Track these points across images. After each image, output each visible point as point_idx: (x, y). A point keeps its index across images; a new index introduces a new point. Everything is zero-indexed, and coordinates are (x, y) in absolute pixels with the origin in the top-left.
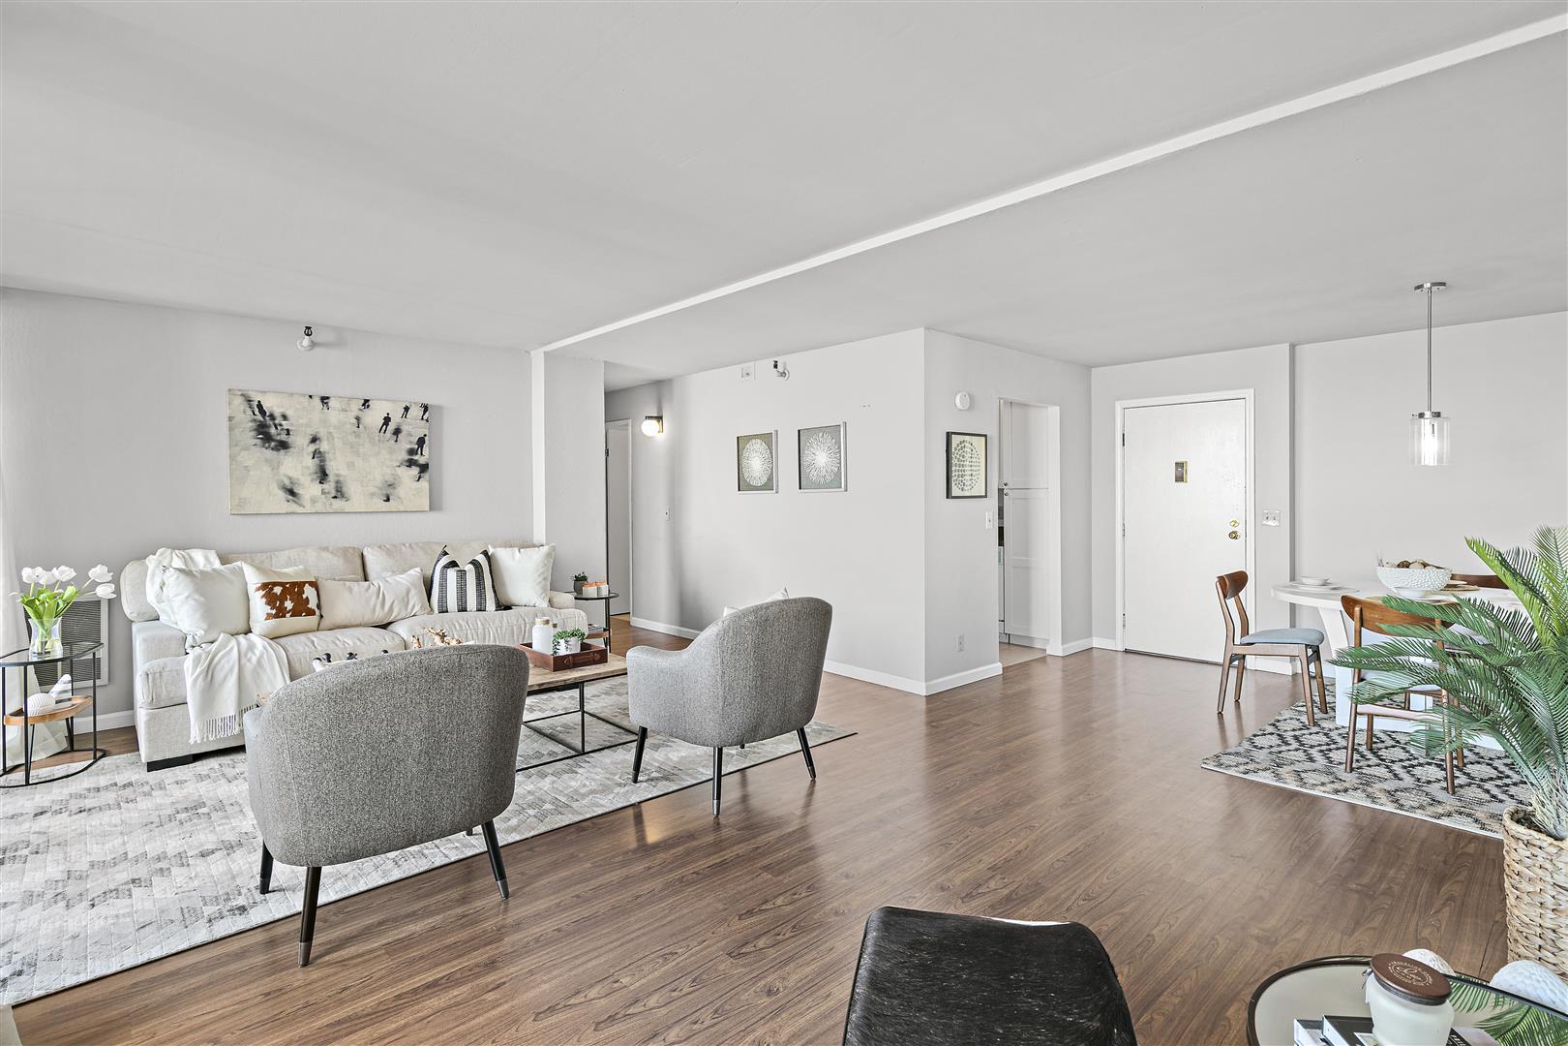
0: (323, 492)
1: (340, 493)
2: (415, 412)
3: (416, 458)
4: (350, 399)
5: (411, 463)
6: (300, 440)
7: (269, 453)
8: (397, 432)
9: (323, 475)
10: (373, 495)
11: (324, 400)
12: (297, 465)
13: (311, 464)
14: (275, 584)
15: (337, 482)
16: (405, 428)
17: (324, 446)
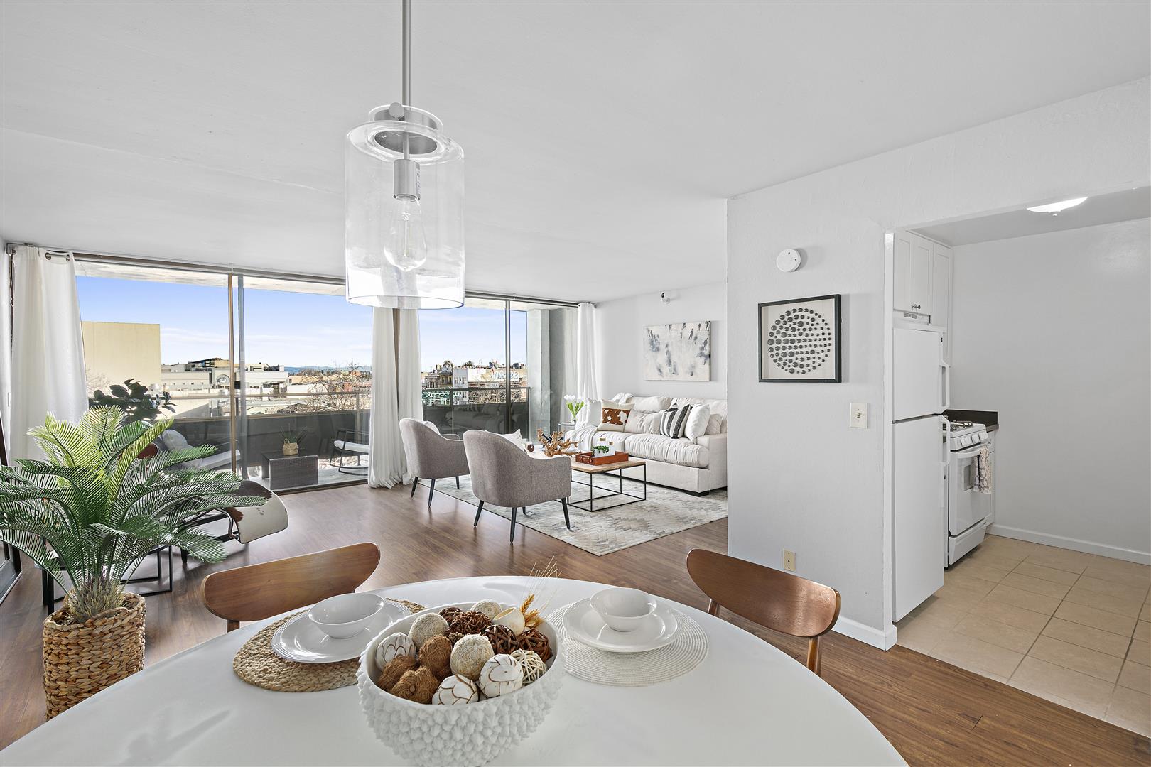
0: (670, 371)
1: (675, 372)
2: (704, 326)
3: (703, 352)
4: (679, 324)
5: (701, 355)
6: (662, 347)
7: (654, 353)
8: (696, 338)
9: (670, 362)
10: (686, 372)
11: (670, 326)
12: (661, 358)
13: (666, 357)
14: (606, 409)
15: (674, 366)
16: (699, 336)
17: (670, 349)
